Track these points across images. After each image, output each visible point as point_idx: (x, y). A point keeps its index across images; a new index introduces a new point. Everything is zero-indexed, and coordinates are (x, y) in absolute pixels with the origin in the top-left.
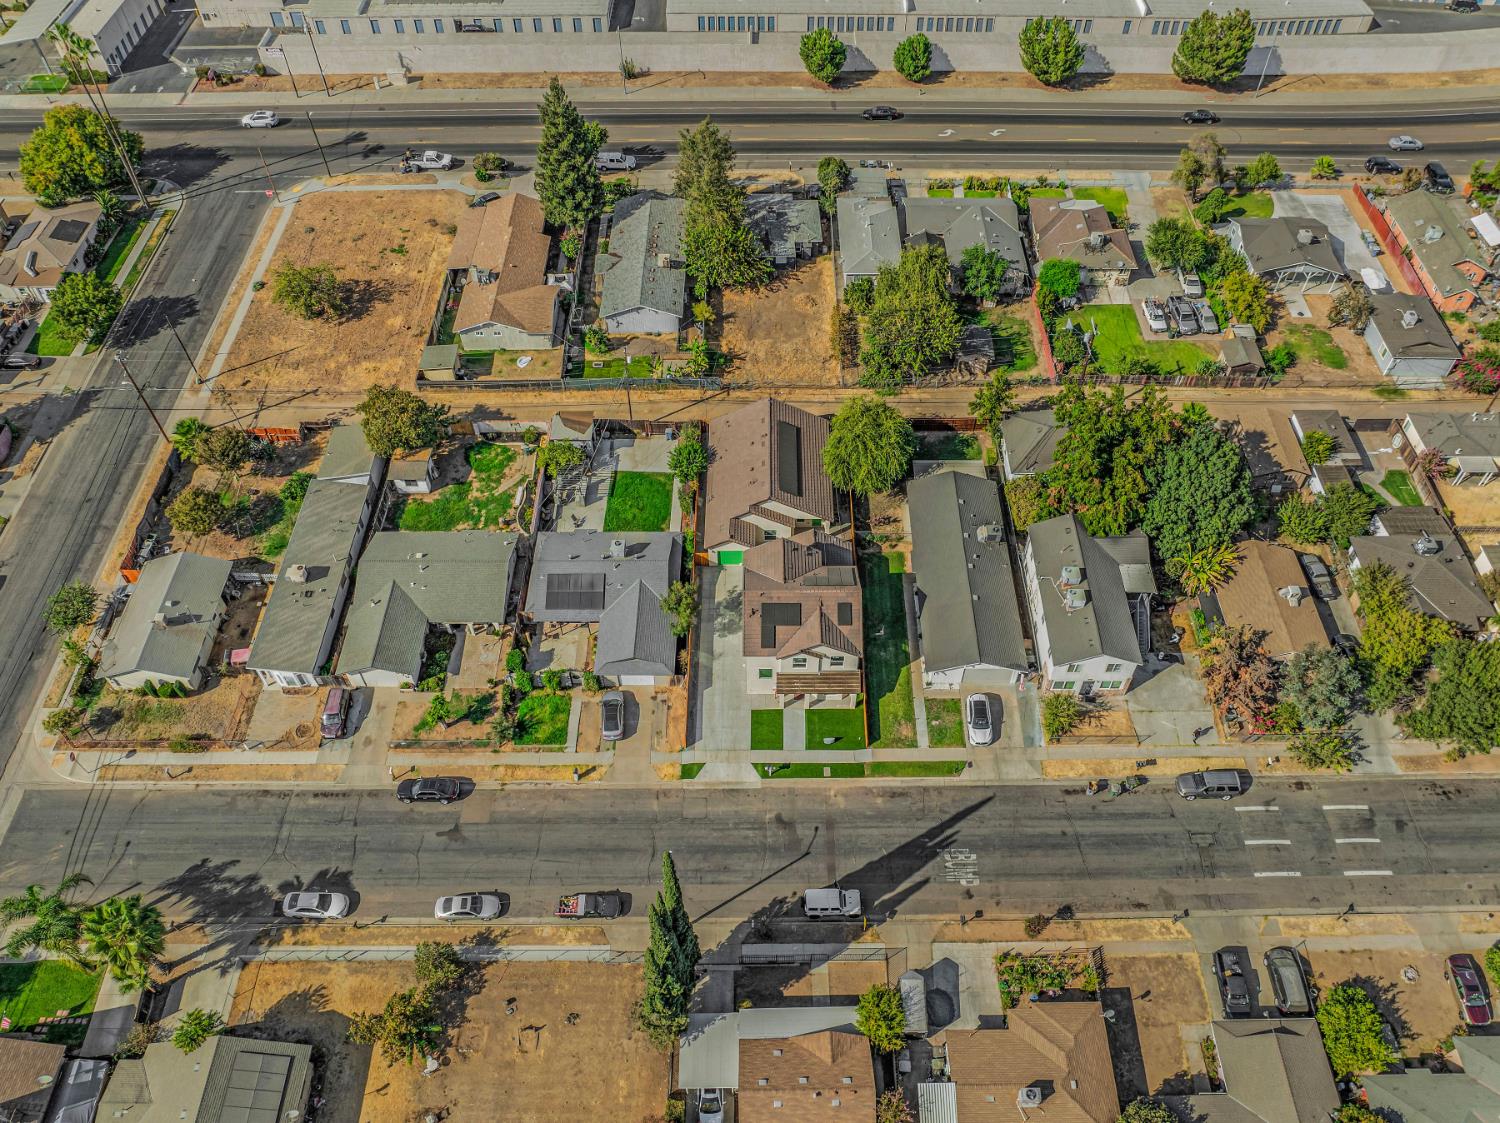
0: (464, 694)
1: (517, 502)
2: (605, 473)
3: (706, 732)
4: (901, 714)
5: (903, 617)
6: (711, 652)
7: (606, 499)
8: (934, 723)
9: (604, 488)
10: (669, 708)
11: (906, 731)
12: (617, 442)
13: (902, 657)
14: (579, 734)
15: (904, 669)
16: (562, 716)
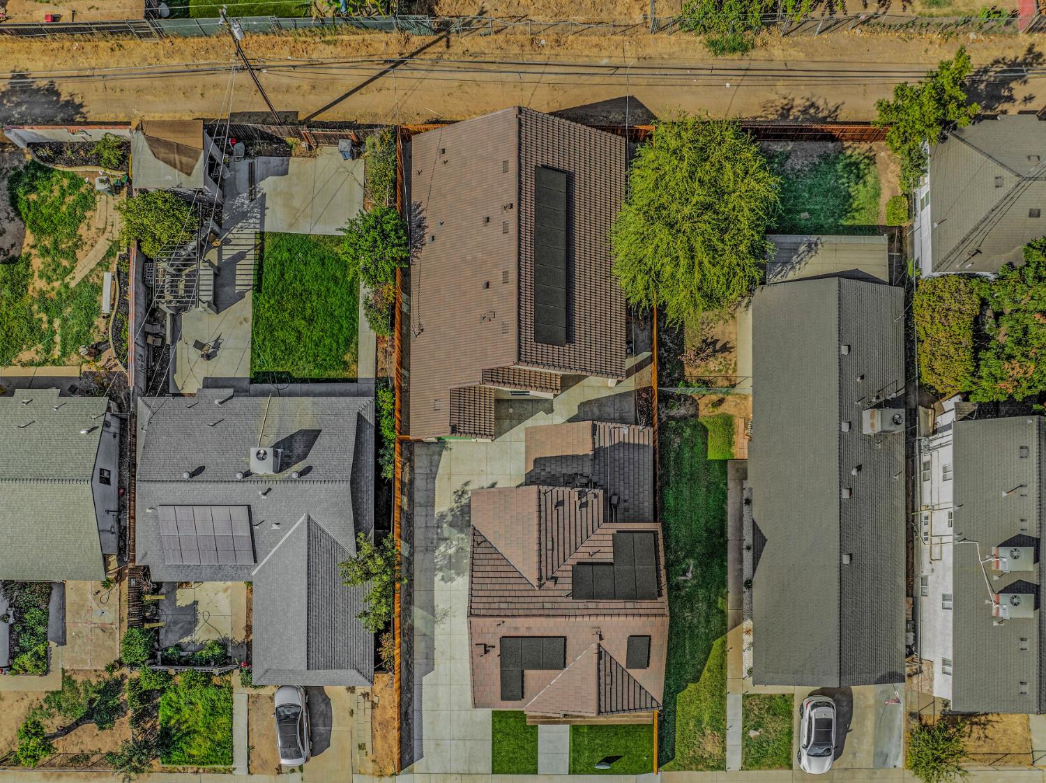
0: (79, 679)
1: (105, 302)
2: (243, 237)
3: (428, 746)
4: (706, 718)
5: (724, 545)
6: (431, 608)
7: (249, 296)
8: (752, 734)
9: (244, 274)
10: (374, 706)
11: (710, 747)
12: (260, 162)
13: (715, 621)
14: (250, 748)
15: (717, 643)
16: (223, 720)
